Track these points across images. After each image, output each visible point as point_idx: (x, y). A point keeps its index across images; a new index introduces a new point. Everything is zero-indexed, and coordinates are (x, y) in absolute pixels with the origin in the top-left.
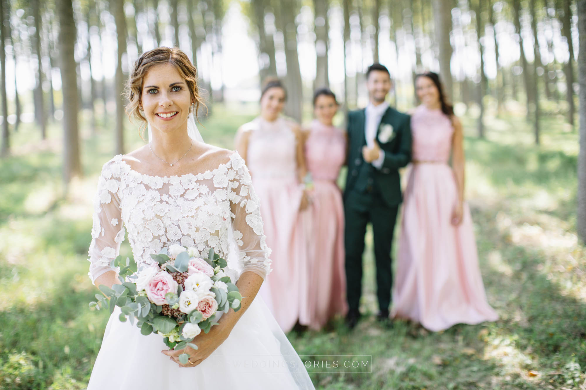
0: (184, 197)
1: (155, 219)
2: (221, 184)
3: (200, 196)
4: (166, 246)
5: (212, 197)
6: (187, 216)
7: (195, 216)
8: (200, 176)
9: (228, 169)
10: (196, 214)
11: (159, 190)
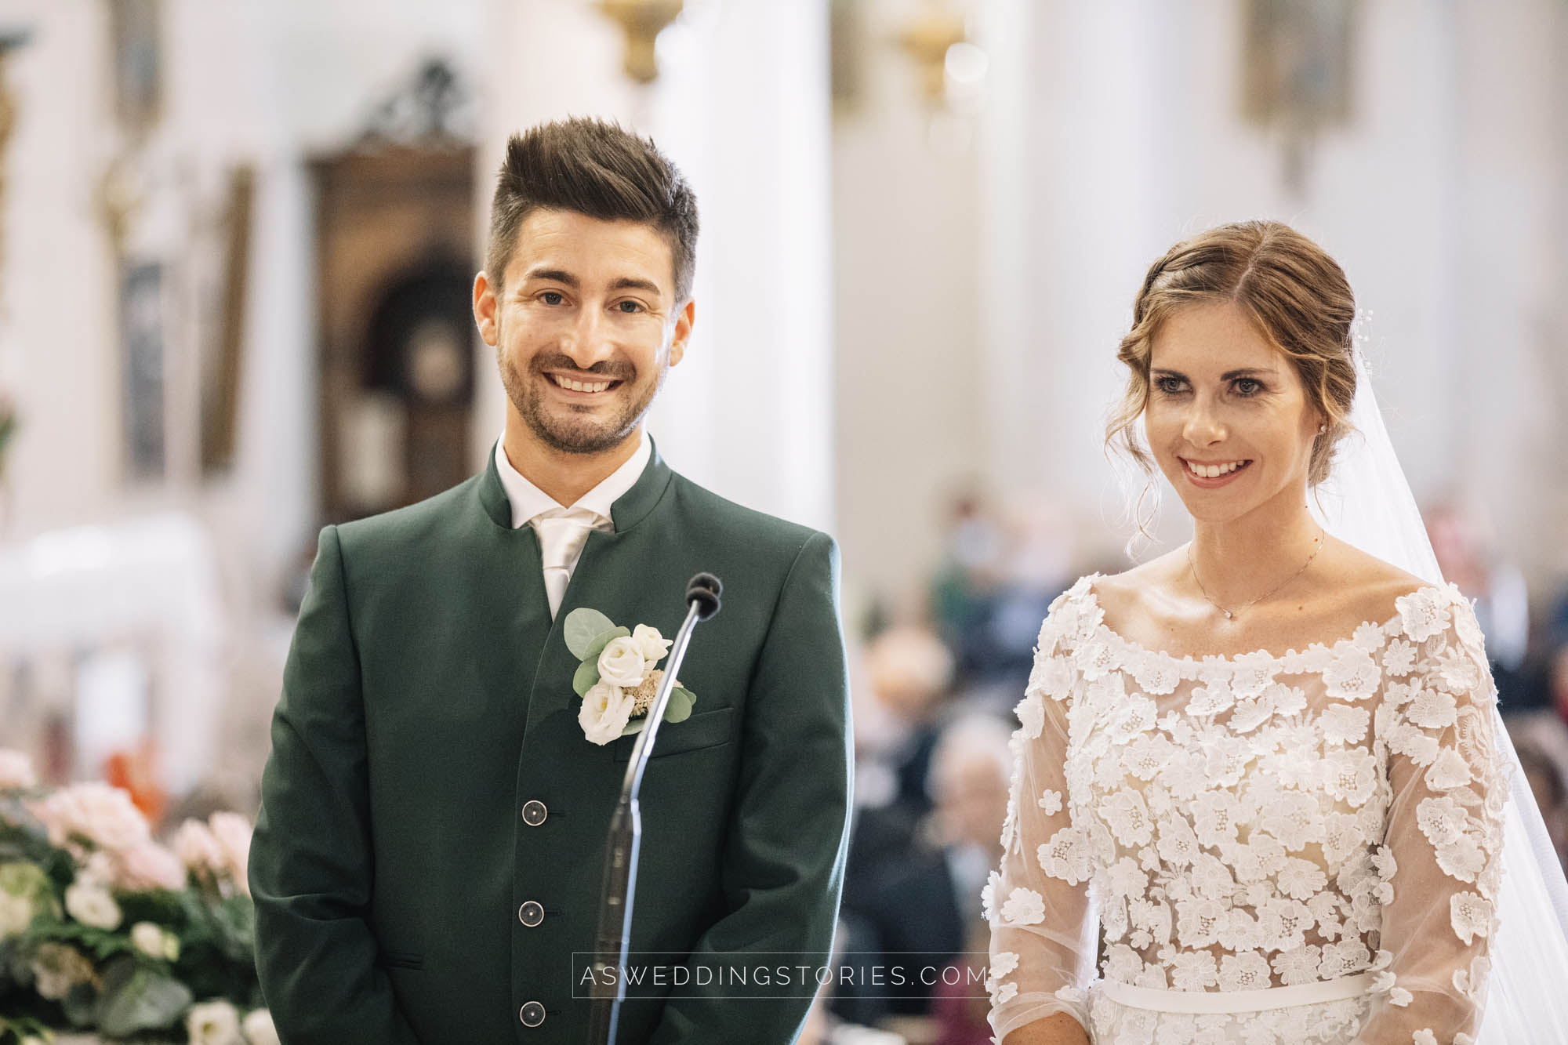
0: (1228, 723)
1: (1127, 789)
2: (1354, 688)
3: (1273, 724)
4: (1159, 885)
5: (1312, 728)
6: (1218, 788)
7: (1239, 789)
8: (1293, 661)
9: (1389, 640)
10: (1244, 781)
11: (1160, 699)
